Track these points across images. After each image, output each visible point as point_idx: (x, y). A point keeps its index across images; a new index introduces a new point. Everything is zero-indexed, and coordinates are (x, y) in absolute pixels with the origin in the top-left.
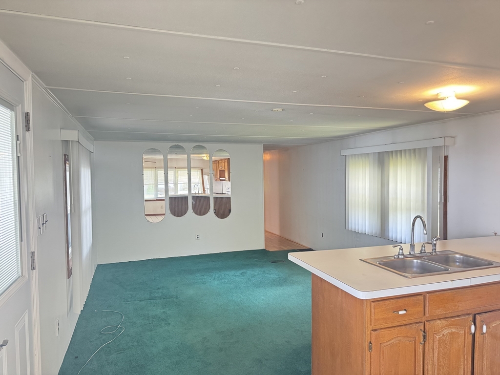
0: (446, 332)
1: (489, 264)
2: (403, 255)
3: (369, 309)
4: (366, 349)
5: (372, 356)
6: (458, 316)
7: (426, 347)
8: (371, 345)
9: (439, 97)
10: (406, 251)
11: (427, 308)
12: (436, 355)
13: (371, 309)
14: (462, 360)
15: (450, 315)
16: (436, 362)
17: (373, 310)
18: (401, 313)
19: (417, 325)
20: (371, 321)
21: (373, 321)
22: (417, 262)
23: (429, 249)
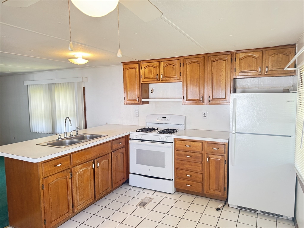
0: (81, 170)
1: (101, 136)
2: (61, 138)
3: (41, 167)
4: (41, 189)
5: (44, 191)
6: (87, 162)
7: (73, 180)
8: (43, 186)
9: (75, 57)
10: (63, 136)
11: (72, 161)
12: (77, 182)
13: (42, 167)
14: (89, 182)
15: (83, 162)
16: (78, 186)
17: (43, 167)
18: (58, 165)
19: (67, 170)
20: (42, 174)
21: (43, 173)
22: (68, 141)
23: (74, 134)
